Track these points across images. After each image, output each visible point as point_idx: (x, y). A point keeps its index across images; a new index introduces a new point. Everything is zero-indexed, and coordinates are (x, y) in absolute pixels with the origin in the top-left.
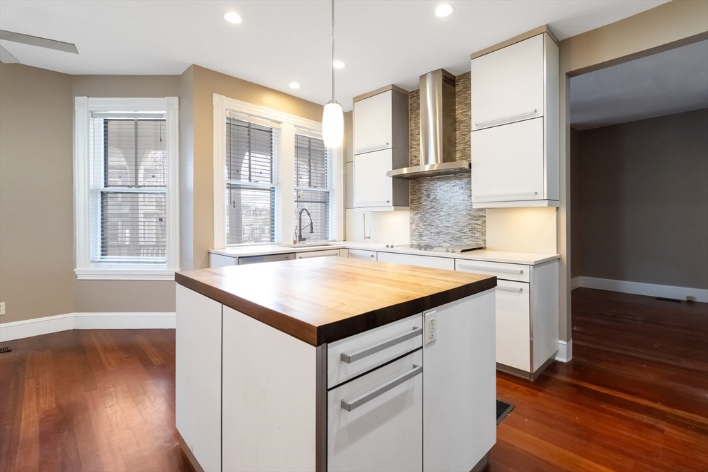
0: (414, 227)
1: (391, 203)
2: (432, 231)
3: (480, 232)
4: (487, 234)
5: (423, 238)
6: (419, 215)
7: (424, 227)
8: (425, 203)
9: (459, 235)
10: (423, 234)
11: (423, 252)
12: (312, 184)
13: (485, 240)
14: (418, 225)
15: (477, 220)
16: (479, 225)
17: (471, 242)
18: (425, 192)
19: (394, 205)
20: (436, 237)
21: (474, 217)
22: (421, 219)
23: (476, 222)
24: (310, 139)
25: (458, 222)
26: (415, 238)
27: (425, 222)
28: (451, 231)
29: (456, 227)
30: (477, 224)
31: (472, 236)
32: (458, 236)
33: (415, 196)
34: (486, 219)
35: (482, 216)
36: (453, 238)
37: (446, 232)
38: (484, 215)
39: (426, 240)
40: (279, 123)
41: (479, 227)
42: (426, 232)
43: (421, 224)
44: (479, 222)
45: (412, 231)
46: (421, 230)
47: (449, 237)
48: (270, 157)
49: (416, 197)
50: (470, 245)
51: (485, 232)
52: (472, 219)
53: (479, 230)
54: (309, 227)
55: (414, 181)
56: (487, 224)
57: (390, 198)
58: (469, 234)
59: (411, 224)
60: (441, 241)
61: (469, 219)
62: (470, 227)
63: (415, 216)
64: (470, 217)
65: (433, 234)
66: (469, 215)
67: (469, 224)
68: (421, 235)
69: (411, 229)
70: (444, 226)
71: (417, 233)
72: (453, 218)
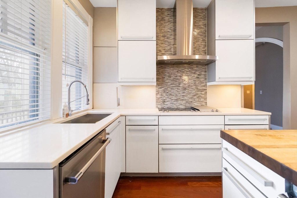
0: (159, 96)
2: (173, 98)
3: (203, 98)
4: (207, 99)
5: (166, 103)
6: (163, 89)
7: (167, 96)
8: (167, 81)
9: (191, 100)
10: (165, 100)
11: (166, 113)
13: (206, 103)
14: (162, 95)
15: (202, 92)
16: (203, 94)
17: (198, 104)
20: (175, 103)
21: (200, 90)
22: (164, 91)
23: (201, 93)
25: (190, 93)
26: (159, 104)
27: (167, 93)
28: (185, 98)
29: (189, 96)
30: (201, 94)
31: (199, 101)
32: (190, 101)
33: (160, 76)
34: (207, 91)
35: (205, 90)
36: (187, 102)
37: (182, 99)
38: (206, 89)
39: (168, 104)
41: (203, 95)
42: (168, 99)
43: (164, 94)
44: (203, 93)
45: (158, 99)
46: (165, 98)
47: (184, 102)
51: (206, 98)
52: (199, 91)
53: (203, 97)
56: (208, 94)
58: (197, 99)
59: (157, 94)
60: (179, 105)
61: (197, 91)
62: (198, 96)
63: (160, 89)
64: (198, 90)
65: (173, 101)
66: (197, 89)
67: (197, 94)
68: (164, 102)
69: (157, 98)
70: (181, 95)
71: (162, 100)
72: (187, 91)
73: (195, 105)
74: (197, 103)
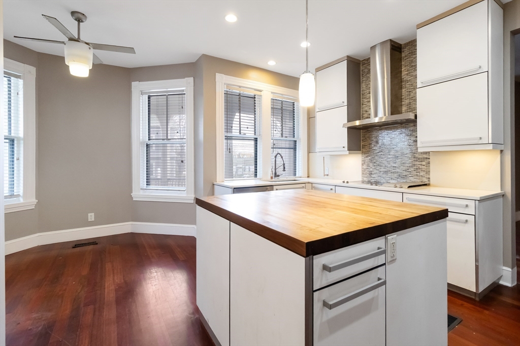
0: (365, 167)
1: (346, 149)
2: (381, 170)
3: (424, 171)
4: (431, 173)
5: (372, 176)
6: (370, 158)
7: (374, 167)
8: (374, 148)
9: (405, 173)
10: (372, 172)
11: (374, 187)
12: (284, 135)
13: (429, 178)
14: (368, 165)
15: (421, 161)
16: (424, 165)
18: (375, 140)
19: (349, 149)
20: (384, 176)
21: (419, 159)
22: (371, 161)
23: (420, 163)
24: (282, 101)
25: (404, 163)
26: (366, 176)
27: (375, 163)
28: (397, 170)
29: (402, 167)
30: (421, 165)
31: (417, 175)
32: (404, 174)
33: (366, 142)
34: (430, 160)
35: (427, 158)
36: (399, 176)
37: (393, 171)
38: (428, 157)
39: (376, 177)
40: (260, 91)
41: (423, 167)
42: (375, 171)
43: (371, 165)
44: (424, 163)
45: (363, 171)
46: (371, 169)
47: (396, 175)
48: (253, 116)
49: (366, 143)
50: (415, 182)
51: (429, 172)
52: (417, 161)
53: (423, 169)
54: (282, 167)
55: (365, 131)
56: (431, 165)
57: (346, 144)
58: (415, 173)
59: (363, 164)
60: (388, 179)
61: (414, 161)
62: (415, 167)
63: (366, 159)
64: (415, 159)
65: (381, 173)
66: (414, 158)
67: (414, 165)
68: (371, 174)
69: (363, 168)
70: (391, 166)
71: (368, 172)
72: (399, 160)
73: (410, 180)
74: (415, 178)
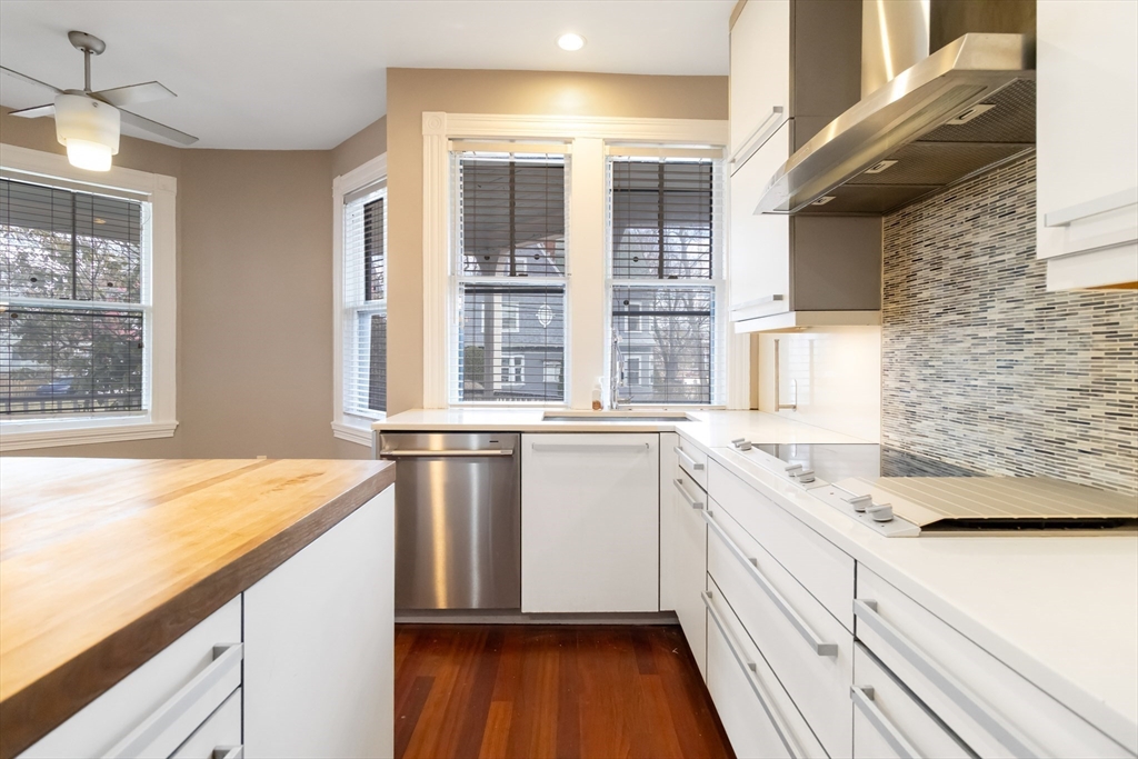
0: (892, 384)
1: (785, 304)
5: (917, 426)
6: (908, 340)
7: (921, 385)
8: (925, 295)
9: (1056, 429)
10: (918, 409)
14: (903, 376)
17: (1116, 477)
18: (927, 253)
19: (797, 307)
20: (959, 430)
22: (913, 355)
25: (1051, 370)
26: (895, 423)
27: (926, 364)
28: (1020, 407)
32: (1054, 435)
33: (898, 271)
37: (1000, 409)
42: (927, 406)
43: (913, 373)
45: (888, 398)
46: (913, 396)
47: (1010, 433)
49: (898, 274)
55: (894, 218)
57: (783, 285)
58: (1111, 431)
59: (885, 371)
60: (976, 449)
61: (1111, 354)
62: (1117, 397)
63: (897, 346)
64: (1118, 345)
65: (951, 415)
66: (1112, 335)
67: (1111, 381)
68: (912, 416)
69: (884, 388)
70: (991, 382)
71: (902, 407)
72: (1029, 351)
73: (1085, 474)
74: (1112, 467)
